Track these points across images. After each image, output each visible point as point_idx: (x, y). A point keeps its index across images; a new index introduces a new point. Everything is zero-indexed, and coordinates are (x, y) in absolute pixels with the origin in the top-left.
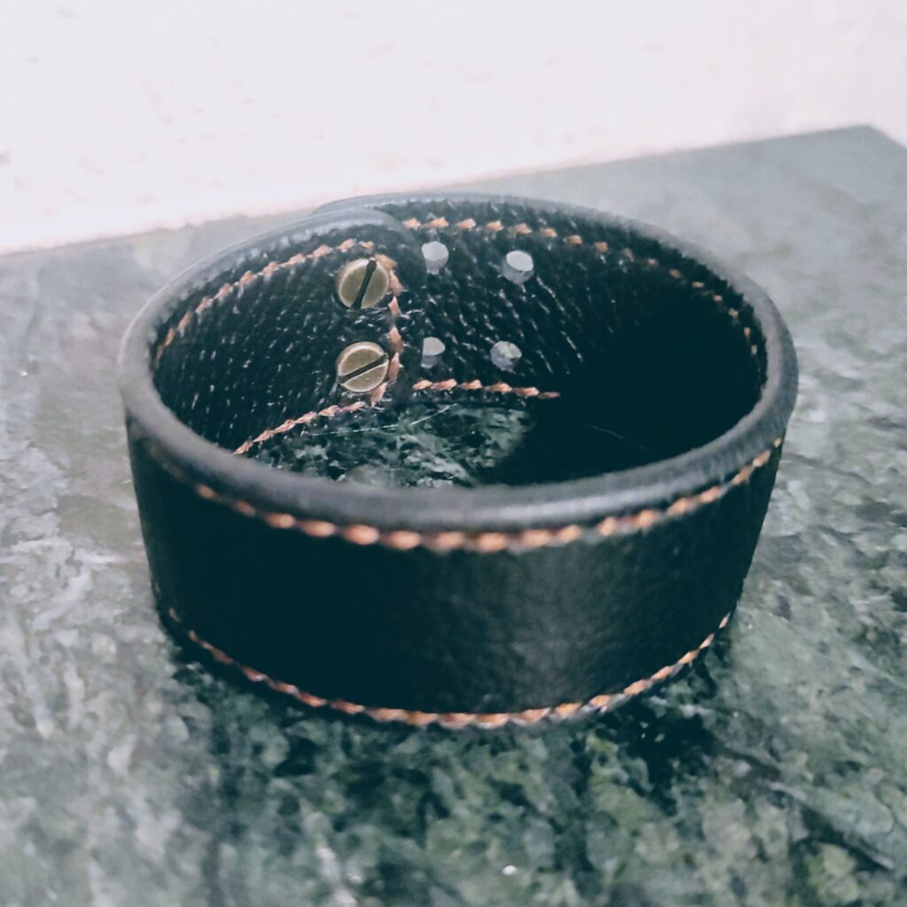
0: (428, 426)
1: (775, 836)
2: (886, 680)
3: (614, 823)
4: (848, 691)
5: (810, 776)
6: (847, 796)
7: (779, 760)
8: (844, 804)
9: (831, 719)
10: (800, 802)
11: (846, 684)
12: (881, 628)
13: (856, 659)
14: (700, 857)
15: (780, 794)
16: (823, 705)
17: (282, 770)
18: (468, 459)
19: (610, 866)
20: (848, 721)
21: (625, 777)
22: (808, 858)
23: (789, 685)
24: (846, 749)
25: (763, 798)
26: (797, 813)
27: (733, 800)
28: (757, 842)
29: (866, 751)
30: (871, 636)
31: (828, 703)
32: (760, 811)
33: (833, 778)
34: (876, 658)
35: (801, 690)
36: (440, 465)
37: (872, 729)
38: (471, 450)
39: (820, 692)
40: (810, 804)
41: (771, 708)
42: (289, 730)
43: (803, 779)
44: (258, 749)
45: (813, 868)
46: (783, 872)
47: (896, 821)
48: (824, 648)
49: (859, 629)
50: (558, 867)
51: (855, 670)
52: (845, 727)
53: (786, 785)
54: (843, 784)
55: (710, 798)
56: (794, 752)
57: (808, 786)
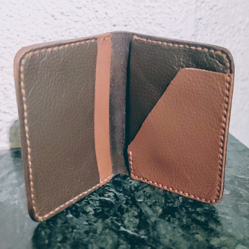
0: (112, 182)
2: (185, 235)
4: (176, 236)
7: (157, 247)
9: (171, 240)
11: (176, 234)
12: (187, 225)
13: (180, 230)
17: (60, 242)
18: (117, 189)
20: (174, 241)
21: (126, 248)
23: (164, 234)
24: (171, 246)
29: (175, 247)
30: (185, 226)
31: (171, 238)
34: (184, 230)
35: (167, 235)
36: (111, 190)
37: (178, 243)
38: (118, 187)
39: (170, 235)
41: (159, 238)
42: (64, 235)
44: (57, 238)
48: (174, 228)
49: (183, 225)
51: (179, 232)
56: (161, 246)
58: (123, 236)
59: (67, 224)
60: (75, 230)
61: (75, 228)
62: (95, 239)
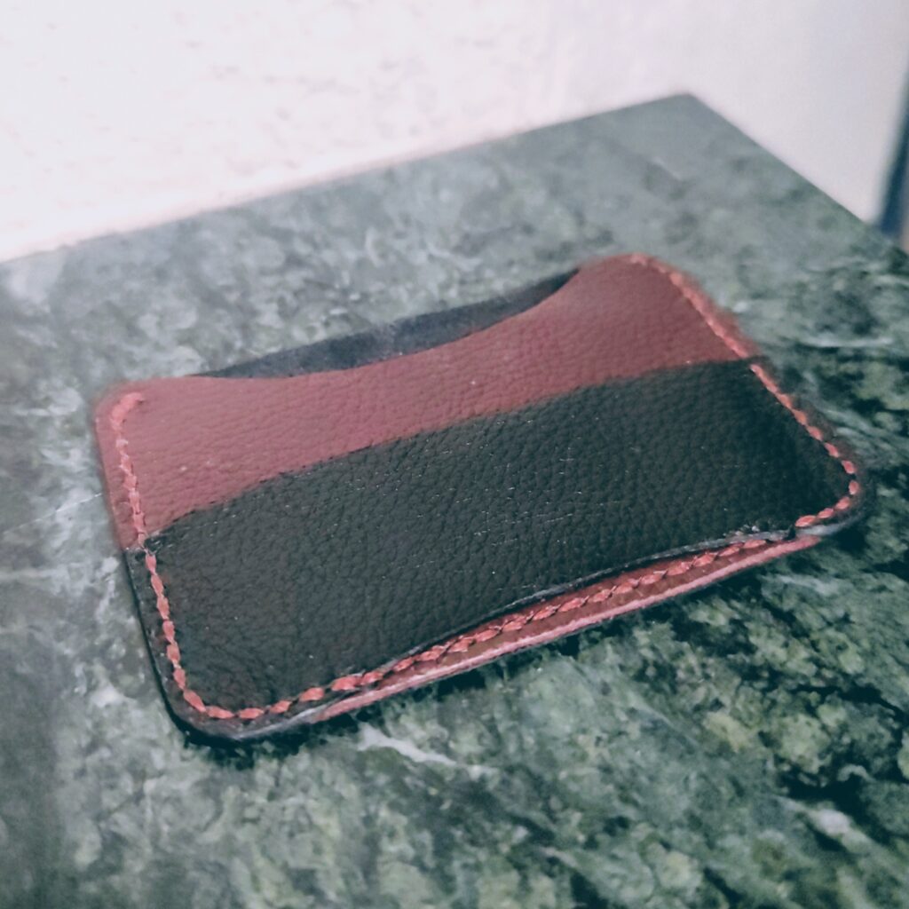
2: (662, 721)
4: (624, 737)
5: (582, 838)
6: (614, 858)
7: (554, 820)
8: (610, 867)
10: (571, 870)
11: (623, 728)
12: (660, 662)
13: (635, 701)
15: (553, 861)
16: (600, 755)
17: (93, 873)
20: (621, 773)
21: (411, 852)
23: (570, 735)
24: (616, 803)
25: (537, 866)
26: (566, 884)
27: (507, 870)
29: (635, 804)
30: (651, 672)
31: (606, 753)
32: (533, 883)
33: (603, 838)
34: (653, 697)
35: (581, 739)
37: (643, 779)
39: (599, 739)
40: (580, 870)
41: (552, 763)
42: (103, 825)
43: (575, 842)
44: (72, 849)
47: (658, 885)
48: (605, 689)
49: (640, 664)
51: (632, 712)
52: (619, 778)
53: (559, 848)
54: (611, 845)
55: (487, 871)
56: (569, 811)
57: (579, 850)
58: (382, 779)
59: (105, 753)
60: (150, 786)
61: (148, 770)
62: (255, 821)
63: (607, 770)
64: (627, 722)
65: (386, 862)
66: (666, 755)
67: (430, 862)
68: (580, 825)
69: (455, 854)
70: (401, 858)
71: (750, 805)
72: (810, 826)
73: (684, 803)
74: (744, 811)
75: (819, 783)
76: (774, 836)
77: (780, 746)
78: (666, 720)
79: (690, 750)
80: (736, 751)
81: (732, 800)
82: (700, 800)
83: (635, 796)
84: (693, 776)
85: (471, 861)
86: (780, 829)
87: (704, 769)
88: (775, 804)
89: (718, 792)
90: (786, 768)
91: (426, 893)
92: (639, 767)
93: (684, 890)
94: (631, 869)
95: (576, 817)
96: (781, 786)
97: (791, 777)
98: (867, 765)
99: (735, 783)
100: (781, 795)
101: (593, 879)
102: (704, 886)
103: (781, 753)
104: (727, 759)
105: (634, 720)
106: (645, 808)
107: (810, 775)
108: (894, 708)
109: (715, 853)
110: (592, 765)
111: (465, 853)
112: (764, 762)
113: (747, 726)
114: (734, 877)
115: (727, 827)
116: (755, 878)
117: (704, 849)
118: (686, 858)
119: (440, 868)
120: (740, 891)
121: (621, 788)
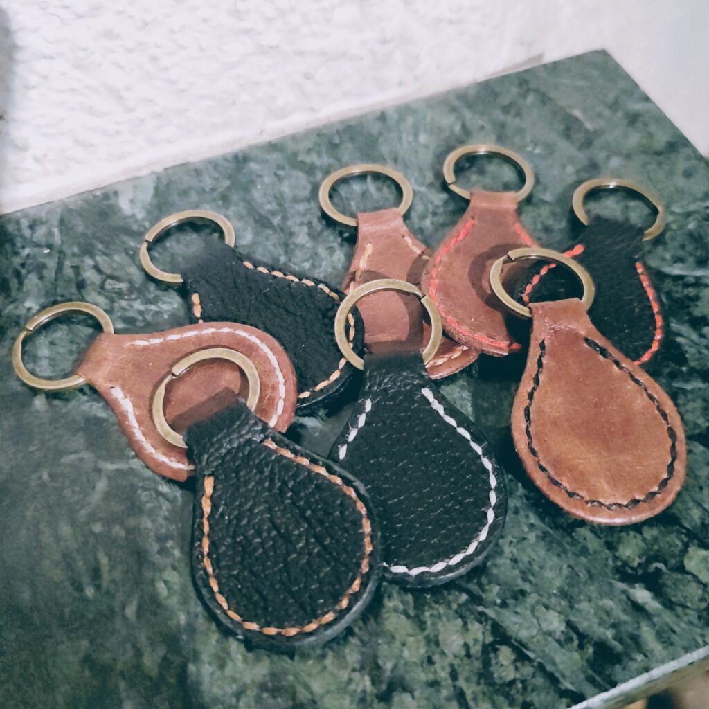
1: (476, 640)
2: (549, 533)
3: (393, 637)
4: (526, 541)
5: (499, 601)
6: (517, 613)
7: (483, 591)
8: (514, 618)
10: (492, 619)
11: (525, 537)
13: (533, 519)
14: (436, 658)
15: (482, 614)
16: (511, 552)
19: (389, 666)
20: (523, 563)
22: (492, 655)
24: (520, 581)
25: (472, 617)
26: (489, 627)
27: (456, 618)
28: (466, 646)
29: (530, 582)
31: (515, 551)
32: (470, 626)
33: (511, 602)
34: (544, 517)
37: (536, 568)
39: (511, 542)
40: (497, 619)
43: (495, 604)
45: (493, 661)
46: (478, 664)
47: (540, 629)
50: (362, 668)
51: (532, 526)
52: (522, 566)
53: (485, 607)
54: (516, 605)
55: (444, 619)
56: (492, 585)
57: (497, 608)
63: (515, 561)
64: (528, 532)
65: (387, 612)
66: (550, 553)
67: (412, 613)
68: (498, 594)
69: (426, 608)
70: (395, 610)
71: (596, 585)
72: (628, 598)
73: (558, 582)
74: (592, 588)
75: (637, 572)
76: (608, 603)
77: (617, 550)
78: (552, 532)
79: (565, 551)
80: (591, 552)
81: (586, 582)
82: (568, 581)
83: (531, 578)
84: (565, 566)
85: (435, 612)
86: (612, 599)
87: (572, 562)
88: (611, 585)
89: (578, 576)
90: (619, 563)
91: (411, 631)
92: (533, 560)
93: (555, 632)
94: (525, 619)
95: (496, 589)
96: (614, 574)
97: (622, 569)
98: (666, 563)
99: (589, 572)
100: (614, 579)
101: (504, 625)
102: (565, 631)
103: (617, 554)
104: (586, 557)
105: (533, 532)
106: (536, 585)
107: (632, 568)
108: (687, 529)
109: (574, 611)
110: (506, 558)
111: (431, 607)
112: (607, 559)
113: (599, 537)
114: (583, 625)
115: (582, 597)
116: (595, 627)
117: (568, 609)
118: (557, 614)
119: (417, 616)
120: (585, 634)
121: (522, 572)
